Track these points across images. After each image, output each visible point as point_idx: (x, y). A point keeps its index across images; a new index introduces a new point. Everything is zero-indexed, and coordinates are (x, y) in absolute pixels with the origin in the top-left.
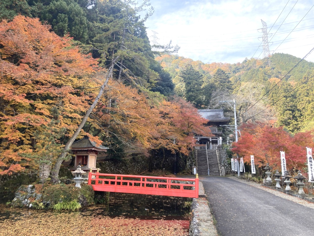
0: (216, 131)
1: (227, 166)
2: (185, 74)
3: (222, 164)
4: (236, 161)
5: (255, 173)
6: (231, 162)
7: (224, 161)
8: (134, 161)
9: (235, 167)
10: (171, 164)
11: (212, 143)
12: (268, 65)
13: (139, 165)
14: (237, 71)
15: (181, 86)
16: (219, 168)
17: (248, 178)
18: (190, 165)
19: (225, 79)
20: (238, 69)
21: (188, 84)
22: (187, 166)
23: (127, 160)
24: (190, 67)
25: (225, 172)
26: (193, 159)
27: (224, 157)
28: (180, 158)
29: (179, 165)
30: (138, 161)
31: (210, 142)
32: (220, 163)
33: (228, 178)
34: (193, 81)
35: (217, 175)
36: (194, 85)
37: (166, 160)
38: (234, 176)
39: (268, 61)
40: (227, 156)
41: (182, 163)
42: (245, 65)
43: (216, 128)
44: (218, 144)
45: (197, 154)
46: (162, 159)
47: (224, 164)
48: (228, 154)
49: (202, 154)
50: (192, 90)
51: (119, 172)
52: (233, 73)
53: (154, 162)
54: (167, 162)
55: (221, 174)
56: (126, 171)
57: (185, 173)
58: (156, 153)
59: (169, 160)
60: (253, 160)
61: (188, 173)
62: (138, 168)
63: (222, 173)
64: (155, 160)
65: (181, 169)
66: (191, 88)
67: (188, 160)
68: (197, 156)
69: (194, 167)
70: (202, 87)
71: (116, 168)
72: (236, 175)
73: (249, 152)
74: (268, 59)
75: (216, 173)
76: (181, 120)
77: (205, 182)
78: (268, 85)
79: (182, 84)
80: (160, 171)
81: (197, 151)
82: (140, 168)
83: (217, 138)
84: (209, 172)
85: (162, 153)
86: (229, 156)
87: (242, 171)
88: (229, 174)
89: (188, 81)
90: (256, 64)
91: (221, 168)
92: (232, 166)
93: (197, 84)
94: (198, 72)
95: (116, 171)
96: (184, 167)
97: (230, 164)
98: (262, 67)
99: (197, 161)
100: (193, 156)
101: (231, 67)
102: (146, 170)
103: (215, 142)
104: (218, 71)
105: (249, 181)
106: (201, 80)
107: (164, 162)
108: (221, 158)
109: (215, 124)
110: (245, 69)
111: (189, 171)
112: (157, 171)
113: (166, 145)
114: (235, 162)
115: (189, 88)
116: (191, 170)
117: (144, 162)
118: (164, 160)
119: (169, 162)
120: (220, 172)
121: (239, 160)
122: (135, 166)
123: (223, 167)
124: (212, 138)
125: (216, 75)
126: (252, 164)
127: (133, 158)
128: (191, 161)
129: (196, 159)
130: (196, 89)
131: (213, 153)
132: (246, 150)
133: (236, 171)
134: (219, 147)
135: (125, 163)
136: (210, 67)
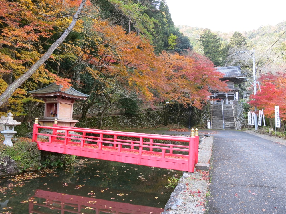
0: (232, 88)
1: (243, 120)
2: (203, 38)
3: (238, 118)
4: (254, 114)
5: (279, 126)
6: (247, 116)
7: (240, 115)
8: (149, 116)
9: (252, 120)
10: (186, 118)
11: (228, 99)
12: (282, 30)
13: (154, 119)
14: (252, 37)
15: (201, 51)
16: (235, 122)
17: (268, 132)
18: (205, 119)
19: (242, 41)
20: (253, 35)
21: (206, 46)
22: (201, 120)
23: (142, 114)
24: (207, 31)
25: (240, 126)
26: (209, 113)
27: (240, 110)
28: (195, 113)
29: (194, 119)
30: (153, 116)
31: (226, 98)
32: (236, 117)
33: (245, 132)
34: (211, 44)
35: (232, 128)
36: (212, 47)
37: (182, 115)
38: (250, 129)
39: (282, 26)
40: (243, 110)
41: (197, 117)
42: (259, 30)
43: (232, 84)
44: (234, 99)
45: (212, 109)
46: (177, 114)
47: (240, 118)
48: (244, 108)
49: (217, 109)
50: (210, 52)
51: (133, 125)
52: (249, 39)
53: (170, 117)
54: (182, 116)
55: (236, 128)
56: (140, 125)
57: (199, 127)
58: (172, 109)
59: (184, 115)
60: (278, 111)
61: (202, 127)
62: (153, 122)
63: (238, 127)
64: (171, 115)
65: (196, 123)
66: (209, 51)
67: (203, 115)
68: (212, 110)
69: (209, 121)
70: (219, 50)
71: (130, 122)
72: (253, 129)
73: (271, 103)
74: (283, 23)
75: (231, 127)
76: (194, 73)
77: (218, 137)
78: (283, 46)
79: (201, 50)
80: (175, 125)
81: (212, 106)
82: (155, 122)
83: (233, 94)
84: (224, 126)
85: (177, 108)
86: (245, 110)
87: (260, 125)
88: (245, 128)
89: (206, 44)
90: (271, 29)
91: (237, 121)
92: (249, 119)
93: (214, 46)
94: (216, 35)
95: (130, 124)
96: (199, 121)
97: (247, 118)
98: (276, 32)
99: (212, 115)
100: (208, 111)
101: (247, 34)
102: (161, 124)
103: (231, 98)
104: (235, 34)
105: (270, 136)
106: (219, 43)
107: (179, 116)
108: (236, 112)
109: (231, 81)
110: (261, 35)
111: (203, 125)
112: (172, 125)
113: (178, 99)
114: (252, 115)
115: (207, 50)
116: (205, 124)
117: (160, 116)
118: (179, 114)
119: (185, 116)
120: (236, 126)
121: (257, 113)
122: (149, 121)
123: (239, 121)
124: (228, 94)
125: (233, 38)
126: (276, 116)
127: (148, 113)
128: (206, 115)
129: (212, 113)
130: (214, 51)
131: (229, 108)
132: (267, 101)
133: (254, 125)
134: (235, 102)
135: (139, 117)
136: (227, 35)
